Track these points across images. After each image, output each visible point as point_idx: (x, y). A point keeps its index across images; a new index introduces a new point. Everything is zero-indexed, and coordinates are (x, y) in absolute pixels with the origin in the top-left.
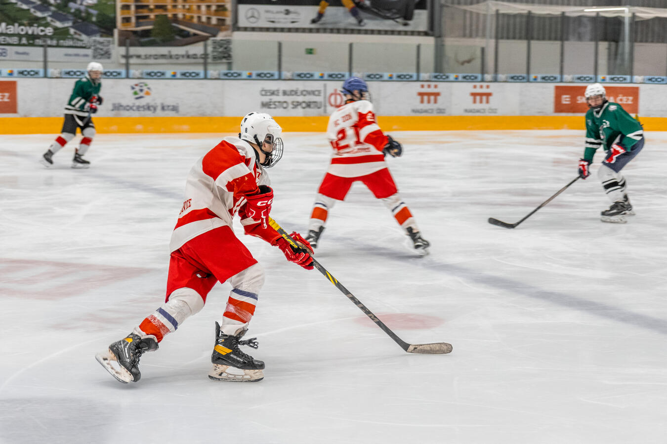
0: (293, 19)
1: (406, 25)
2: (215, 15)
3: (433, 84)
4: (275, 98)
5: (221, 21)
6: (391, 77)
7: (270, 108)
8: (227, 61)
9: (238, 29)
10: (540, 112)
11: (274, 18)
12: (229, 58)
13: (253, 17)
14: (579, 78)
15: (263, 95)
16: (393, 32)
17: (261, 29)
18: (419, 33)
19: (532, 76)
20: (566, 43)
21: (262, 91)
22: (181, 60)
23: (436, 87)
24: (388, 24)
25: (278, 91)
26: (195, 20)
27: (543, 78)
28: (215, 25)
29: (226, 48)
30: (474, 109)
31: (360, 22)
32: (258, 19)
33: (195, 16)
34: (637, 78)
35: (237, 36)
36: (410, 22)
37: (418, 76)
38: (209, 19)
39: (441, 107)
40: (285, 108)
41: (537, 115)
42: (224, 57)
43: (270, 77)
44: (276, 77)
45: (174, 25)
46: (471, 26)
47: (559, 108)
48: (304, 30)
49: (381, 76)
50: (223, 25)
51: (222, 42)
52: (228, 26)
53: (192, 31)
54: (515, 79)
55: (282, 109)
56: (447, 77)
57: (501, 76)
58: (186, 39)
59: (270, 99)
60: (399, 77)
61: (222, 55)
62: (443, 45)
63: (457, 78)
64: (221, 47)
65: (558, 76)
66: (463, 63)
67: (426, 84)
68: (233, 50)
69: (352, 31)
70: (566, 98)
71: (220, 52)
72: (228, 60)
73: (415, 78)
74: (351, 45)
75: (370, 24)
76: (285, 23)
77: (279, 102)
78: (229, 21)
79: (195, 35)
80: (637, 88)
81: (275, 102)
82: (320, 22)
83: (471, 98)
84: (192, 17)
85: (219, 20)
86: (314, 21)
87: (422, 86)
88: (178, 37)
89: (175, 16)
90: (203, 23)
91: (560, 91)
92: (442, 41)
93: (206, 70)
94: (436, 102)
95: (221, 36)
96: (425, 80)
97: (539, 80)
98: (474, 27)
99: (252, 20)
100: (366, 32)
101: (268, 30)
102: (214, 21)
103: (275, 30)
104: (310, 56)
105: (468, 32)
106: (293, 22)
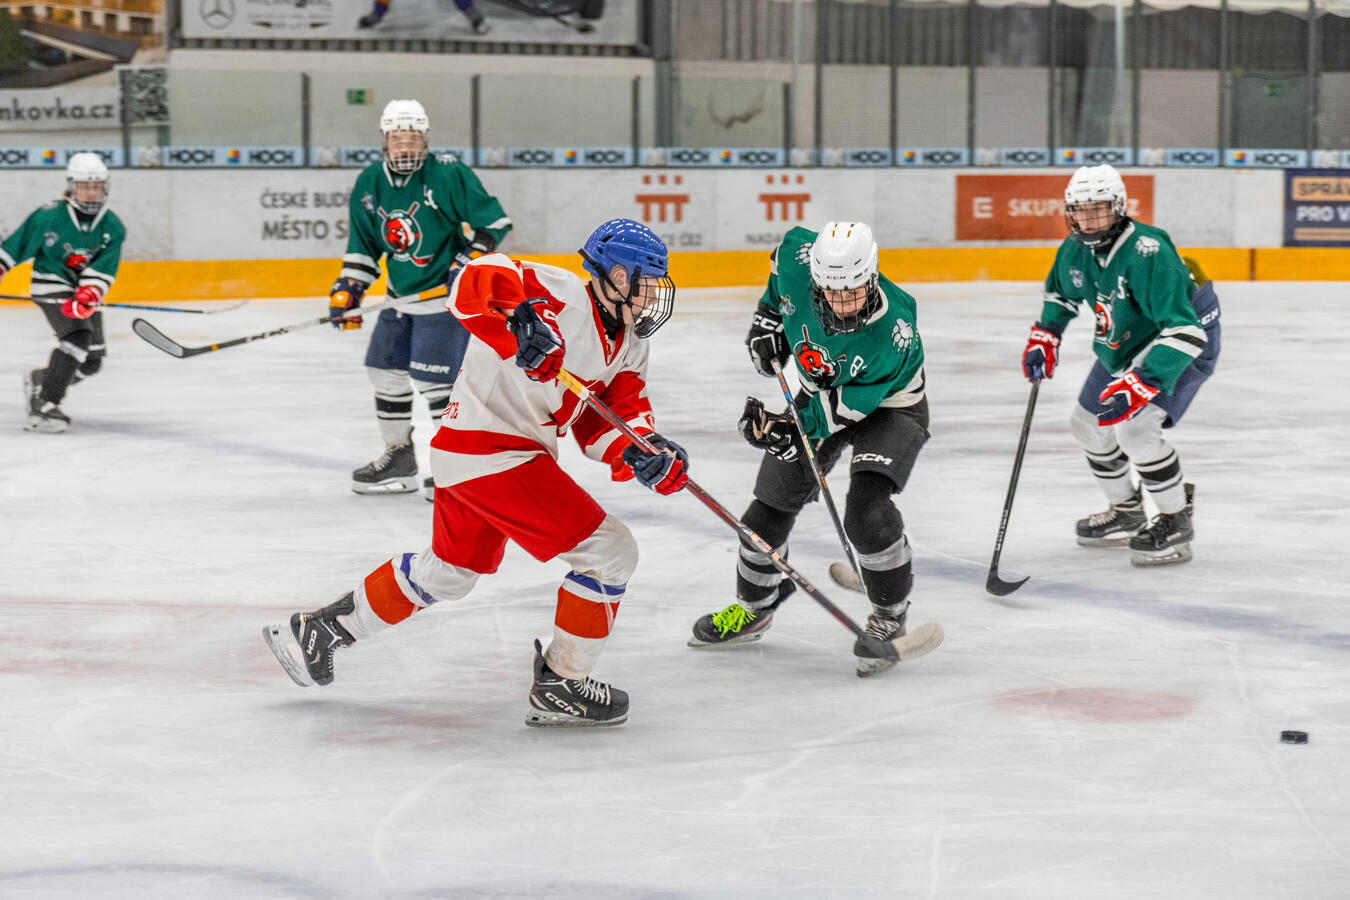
0: (313, 17)
1: (585, 30)
2: (125, 8)
3: (670, 174)
4: (295, 214)
5: (142, 25)
6: (572, 158)
7: (285, 238)
8: (158, 123)
9: (183, 43)
10: (920, 240)
11: (271, 16)
12: (162, 116)
13: (218, 12)
14: (1013, 157)
15: (266, 206)
16: (553, 49)
17: (237, 44)
18: (617, 51)
19: (903, 153)
20: (982, 74)
21: (266, 194)
22: (45, 123)
23: (678, 180)
24: (543, 30)
25: (303, 195)
26: (77, 21)
27: (930, 157)
28: (125, 34)
29: (153, 91)
30: (769, 235)
31: (476, 23)
32: (230, 18)
33: (77, 11)
34: (1149, 154)
35: (181, 61)
36: (595, 23)
37: (636, 155)
38: (111, 18)
39: (693, 230)
40: (320, 237)
41: (918, 245)
42: (150, 114)
43: (284, 161)
44: (298, 160)
45: (25, 33)
46: (739, 32)
47: (967, 228)
48: (341, 45)
49: (549, 157)
50: (147, 32)
51: (143, 75)
52: (160, 35)
53: (70, 48)
54: (861, 159)
55: (313, 240)
56: (705, 157)
57: (831, 154)
58: (57, 68)
59: (286, 216)
60: (591, 157)
61: (147, 108)
62: (675, 80)
63: (727, 159)
64: (141, 88)
65: (965, 153)
66: (729, 124)
67: (654, 174)
68: (170, 96)
69: (457, 47)
70: (982, 204)
71: (140, 101)
72: (160, 119)
73: (629, 159)
74: (476, 81)
75: (501, 29)
76: (298, 26)
77: (307, 223)
78: (160, 23)
79: (77, 58)
80: (1149, 180)
81: (297, 222)
82: (380, 25)
83: (762, 207)
84: (70, 15)
85: (134, 20)
86: (365, 23)
87: (647, 180)
88: (34, 65)
89: (27, 11)
90: (97, 28)
91: (967, 188)
92: (671, 70)
93: (127, 145)
94: (678, 217)
95: (141, 61)
96: (653, 164)
97: (919, 160)
98: (746, 36)
99: (217, 20)
100: (491, 48)
101: (253, 44)
102: (123, 23)
103: (271, 44)
104: (357, 108)
105: (731, 46)
106: (314, 25)
